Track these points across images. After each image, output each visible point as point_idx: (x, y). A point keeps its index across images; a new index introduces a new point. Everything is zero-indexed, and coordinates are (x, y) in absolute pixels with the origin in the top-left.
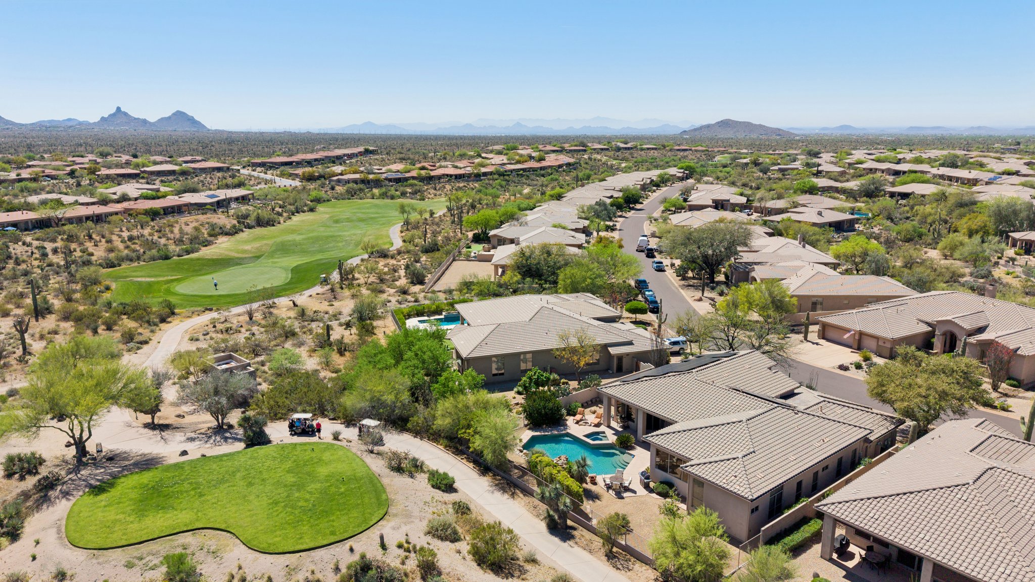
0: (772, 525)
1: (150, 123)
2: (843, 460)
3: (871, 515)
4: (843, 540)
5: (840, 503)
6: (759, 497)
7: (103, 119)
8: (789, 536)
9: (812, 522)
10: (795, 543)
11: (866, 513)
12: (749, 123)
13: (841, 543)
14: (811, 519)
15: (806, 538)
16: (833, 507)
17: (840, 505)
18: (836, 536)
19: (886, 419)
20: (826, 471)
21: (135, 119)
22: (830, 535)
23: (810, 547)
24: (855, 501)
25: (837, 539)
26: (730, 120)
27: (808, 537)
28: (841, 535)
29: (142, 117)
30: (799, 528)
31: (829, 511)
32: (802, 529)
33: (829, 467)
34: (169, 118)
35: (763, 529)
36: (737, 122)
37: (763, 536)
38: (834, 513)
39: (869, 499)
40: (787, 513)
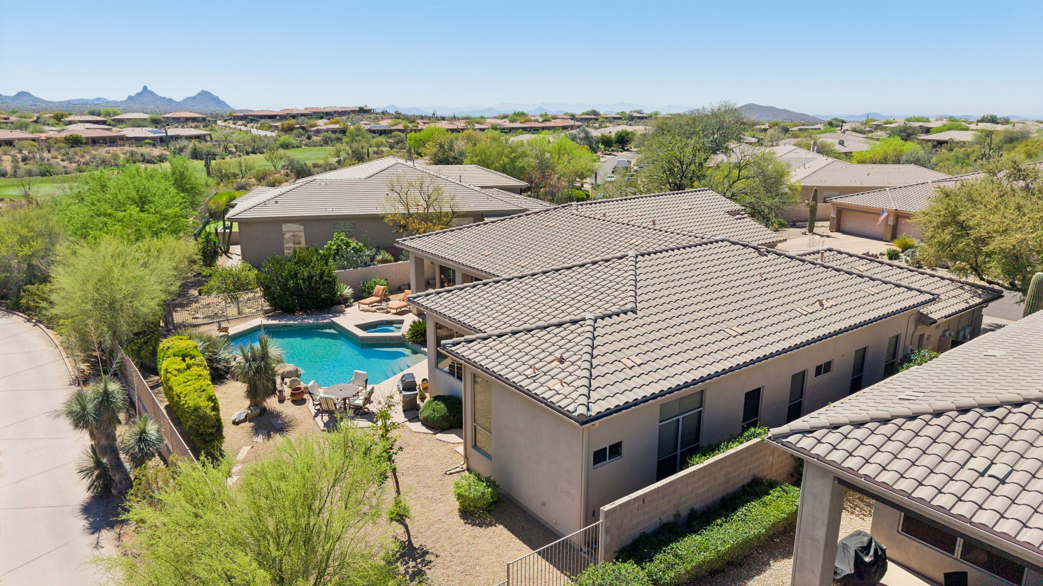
0: (643, 498)
1: (175, 102)
2: (870, 352)
3: (978, 463)
4: (866, 549)
5: (859, 425)
6: (609, 412)
7: (130, 98)
8: (696, 532)
9: (775, 493)
10: (709, 555)
11: (958, 456)
12: (772, 108)
13: (858, 561)
14: (772, 485)
15: (746, 541)
16: (833, 437)
17: (860, 433)
18: (842, 535)
19: (961, 288)
20: (824, 377)
21: (161, 98)
22: (821, 534)
23: (760, 567)
24: (913, 418)
25: (845, 546)
26: (753, 105)
27: (758, 537)
28: (859, 533)
29: (168, 96)
30: (734, 509)
31: (820, 450)
32: (743, 510)
33: (835, 367)
34: (195, 97)
35: (608, 507)
36: (760, 107)
37: (607, 531)
38: (836, 456)
39: (964, 411)
40: (699, 464)
